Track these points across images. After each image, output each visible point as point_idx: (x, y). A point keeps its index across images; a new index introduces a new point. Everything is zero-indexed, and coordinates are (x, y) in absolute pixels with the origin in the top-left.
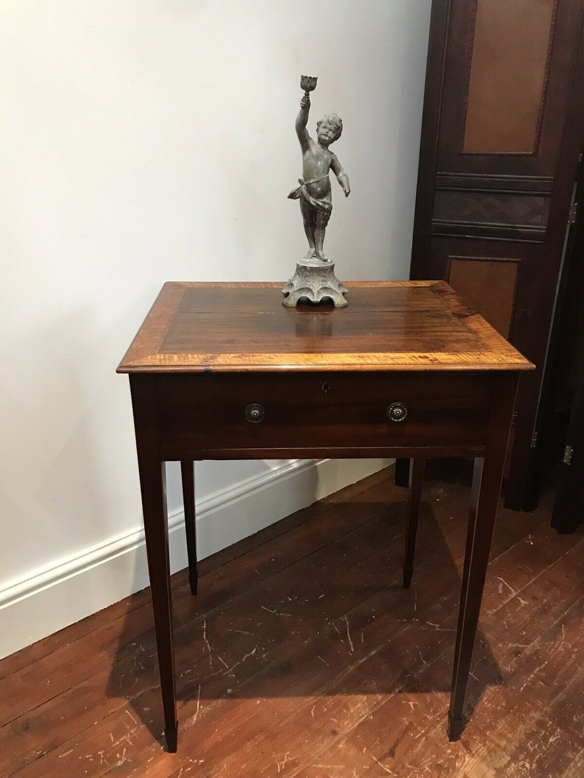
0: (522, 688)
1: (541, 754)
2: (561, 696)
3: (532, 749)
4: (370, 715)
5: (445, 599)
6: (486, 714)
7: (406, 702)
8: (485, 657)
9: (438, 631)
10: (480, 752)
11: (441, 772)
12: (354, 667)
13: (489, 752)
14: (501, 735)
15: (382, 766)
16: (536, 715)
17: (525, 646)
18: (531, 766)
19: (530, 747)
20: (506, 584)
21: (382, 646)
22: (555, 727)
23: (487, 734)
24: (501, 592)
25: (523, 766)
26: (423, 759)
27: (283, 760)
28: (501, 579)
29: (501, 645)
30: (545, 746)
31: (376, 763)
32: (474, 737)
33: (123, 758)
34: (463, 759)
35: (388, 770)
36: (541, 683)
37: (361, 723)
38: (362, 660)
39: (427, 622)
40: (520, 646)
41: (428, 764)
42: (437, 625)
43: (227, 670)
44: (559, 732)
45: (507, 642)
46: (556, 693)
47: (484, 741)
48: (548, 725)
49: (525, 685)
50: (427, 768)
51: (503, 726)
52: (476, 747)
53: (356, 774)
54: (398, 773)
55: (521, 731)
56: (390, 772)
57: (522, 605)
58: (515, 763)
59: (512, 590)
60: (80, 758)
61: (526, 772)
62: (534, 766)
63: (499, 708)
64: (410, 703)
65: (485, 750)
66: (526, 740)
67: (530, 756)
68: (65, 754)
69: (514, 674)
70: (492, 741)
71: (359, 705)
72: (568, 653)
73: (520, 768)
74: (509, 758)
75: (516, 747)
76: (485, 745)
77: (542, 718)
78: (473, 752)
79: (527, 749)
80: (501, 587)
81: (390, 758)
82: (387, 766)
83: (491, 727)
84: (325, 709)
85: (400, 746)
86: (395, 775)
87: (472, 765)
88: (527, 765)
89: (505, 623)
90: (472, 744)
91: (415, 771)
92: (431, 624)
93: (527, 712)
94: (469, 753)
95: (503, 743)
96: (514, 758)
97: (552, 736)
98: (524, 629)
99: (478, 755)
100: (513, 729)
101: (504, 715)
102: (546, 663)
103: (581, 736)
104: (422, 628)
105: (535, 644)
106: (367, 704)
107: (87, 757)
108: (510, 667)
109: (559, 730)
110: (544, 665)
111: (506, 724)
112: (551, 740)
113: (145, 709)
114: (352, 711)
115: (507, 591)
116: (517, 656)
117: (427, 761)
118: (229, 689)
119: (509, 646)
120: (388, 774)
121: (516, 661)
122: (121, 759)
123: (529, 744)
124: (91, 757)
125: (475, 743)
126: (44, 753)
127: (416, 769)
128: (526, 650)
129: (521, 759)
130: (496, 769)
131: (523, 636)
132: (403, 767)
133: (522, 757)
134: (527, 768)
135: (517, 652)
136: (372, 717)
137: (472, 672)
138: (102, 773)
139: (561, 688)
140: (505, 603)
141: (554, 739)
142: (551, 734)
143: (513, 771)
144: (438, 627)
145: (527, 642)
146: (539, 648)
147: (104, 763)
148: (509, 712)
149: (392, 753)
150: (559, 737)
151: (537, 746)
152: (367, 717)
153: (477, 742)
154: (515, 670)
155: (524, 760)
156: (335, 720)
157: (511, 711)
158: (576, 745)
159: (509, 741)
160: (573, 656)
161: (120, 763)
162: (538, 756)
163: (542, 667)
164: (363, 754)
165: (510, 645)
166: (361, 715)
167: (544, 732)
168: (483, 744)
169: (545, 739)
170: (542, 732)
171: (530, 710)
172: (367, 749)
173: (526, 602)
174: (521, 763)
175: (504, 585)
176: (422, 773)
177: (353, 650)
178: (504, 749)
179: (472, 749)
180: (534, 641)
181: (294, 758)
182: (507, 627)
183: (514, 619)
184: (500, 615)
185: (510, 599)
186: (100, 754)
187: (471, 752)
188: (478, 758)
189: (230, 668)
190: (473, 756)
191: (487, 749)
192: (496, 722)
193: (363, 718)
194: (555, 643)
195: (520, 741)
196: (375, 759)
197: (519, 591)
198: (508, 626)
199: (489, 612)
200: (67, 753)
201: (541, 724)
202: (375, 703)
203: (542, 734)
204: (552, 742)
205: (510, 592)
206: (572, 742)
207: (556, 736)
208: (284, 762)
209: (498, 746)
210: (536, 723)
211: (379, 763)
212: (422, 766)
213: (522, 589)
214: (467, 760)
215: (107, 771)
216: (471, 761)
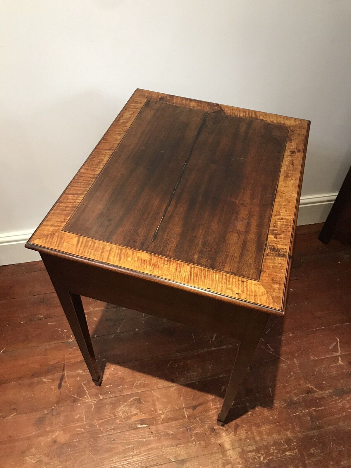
0: (294, 414)
1: (274, 457)
2: (315, 432)
3: (272, 451)
4: (197, 382)
5: (291, 335)
6: (260, 416)
7: (221, 385)
8: (287, 384)
9: (271, 353)
10: (241, 435)
11: (212, 433)
12: (207, 350)
13: (246, 438)
14: (260, 433)
15: (185, 411)
16: (290, 434)
17: (318, 391)
18: (264, 460)
19: (272, 449)
20: (339, 344)
21: (231, 346)
22: (295, 448)
23: (253, 428)
24: (330, 348)
25: (259, 457)
26: (208, 421)
27: (140, 381)
28: (338, 340)
29: (303, 382)
30: (281, 454)
31: (183, 408)
32: (244, 426)
33: (73, 339)
34: (229, 433)
35: (186, 415)
36: (309, 418)
37: (190, 383)
38: (214, 349)
39: (268, 345)
40: (315, 389)
41: (208, 425)
42: (273, 350)
43: (143, 317)
44: (296, 452)
45: (308, 382)
46: (312, 429)
47: (248, 430)
48: (293, 444)
49: (298, 413)
50: (207, 427)
51: (265, 429)
52: (241, 431)
53: (170, 408)
54: (190, 420)
55: (273, 438)
56: (187, 417)
57: (338, 364)
58: (256, 453)
59: (340, 351)
60: (56, 329)
61: (258, 461)
62: (265, 461)
63: (271, 417)
64: (223, 387)
65: (245, 435)
66: (272, 444)
67: (268, 454)
68: (51, 323)
69: (296, 403)
70: (252, 433)
71: (195, 373)
72: (343, 409)
73: (257, 457)
74: (255, 448)
75: (263, 445)
76: (247, 433)
77: (292, 438)
78: (238, 433)
79: (269, 450)
80: (334, 344)
81: (191, 410)
82: (187, 413)
83: (258, 426)
84: (177, 366)
85: (201, 407)
86: (188, 420)
87: (231, 439)
88: (262, 458)
89: (317, 369)
90: (240, 428)
91: (199, 424)
92: (269, 347)
93: (286, 430)
94: (235, 432)
95: (258, 438)
96: (257, 450)
97: (290, 452)
98: (325, 380)
99: (240, 436)
100: (270, 434)
101: (271, 423)
102: (322, 408)
103: (307, 462)
104: (262, 347)
105: (325, 393)
106: (199, 375)
107: (59, 330)
108: (297, 398)
109: (297, 451)
110: (320, 409)
111: (268, 429)
112: (287, 453)
113: (94, 319)
114: (189, 374)
115: (335, 349)
116: (306, 394)
117: (209, 422)
118: (138, 329)
119: (307, 385)
120: (185, 417)
121: (303, 396)
122: (71, 339)
123: (273, 448)
124: (60, 331)
125: (242, 428)
126: (44, 318)
127: (200, 423)
128: (315, 394)
129: (261, 452)
130: (243, 450)
131: (321, 384)
132: (195, 418)
133: (263, 452)
134: (260, 460)
135: (309, 391)
136: (197, 384)
137: (271, 389)
138: (61, 341)
139: (318, 428)
140: (327, 356)
141: (290, 454)
142: (290, 450)
143: (252, 456)
144: (273, 351)
145: (321, 388)
146: (325, 396)
147: (64, 336)
148: (275, 423)
149: (194, 408)
150: (293, 454)
151: (276, 451)
152: (195, 382)
153: (243, 429)
154: (299, 402)
155: (262, 454)
156: (177, 374)
157: (277, 423)
158: (300, 465)
159: (262, 439)
160: (344, 414)
161: (70, 340)
162: (272, 457)
163: (317, 409)
164: (179, 400)
165: (309, 385)
166: (192, 379)
167: (287, 446)
168: (246, 432)
169: (285, 450)
170: (285, 446)
171: (288, 430)
172: (183, 398)
173: (342, 364)
174: (259, 455)
175: (337, 344)
176: (202, 427)
177: (213, 339)
178: (256, 442)
179: (238, 431)
180: (326, 390)
181: (145, 383)
182: (315, 373)
183: (324, 370)
184: (317, 363)
185: (334, 356)
186: (65, 331)
187: (237, 432)
188: (237, 438)
189: (144, 317)
190: (235, 434)
191: (246, 436)
192: (263, 424)
193: (192, 381)
194: (339, 399)
195: (268, 443)
196: (184, 406)
197: (343, 354)
198: (317, 372)
199: (312, 358)
200: (52, 323)
201: (288, 441)
202: (204, 377)
203: (284, 447)
204: (287, 455)
205: (337, 351)
206: (299, 461)
207: (292, 453)
208: (139, 382)
209: (254, 438)
210: (286, 439)
211: (185, 409)
212: (205, 423)
213: (347, 353)
214: (231, 435)
215: (63, 341)
216: (232, 437)
